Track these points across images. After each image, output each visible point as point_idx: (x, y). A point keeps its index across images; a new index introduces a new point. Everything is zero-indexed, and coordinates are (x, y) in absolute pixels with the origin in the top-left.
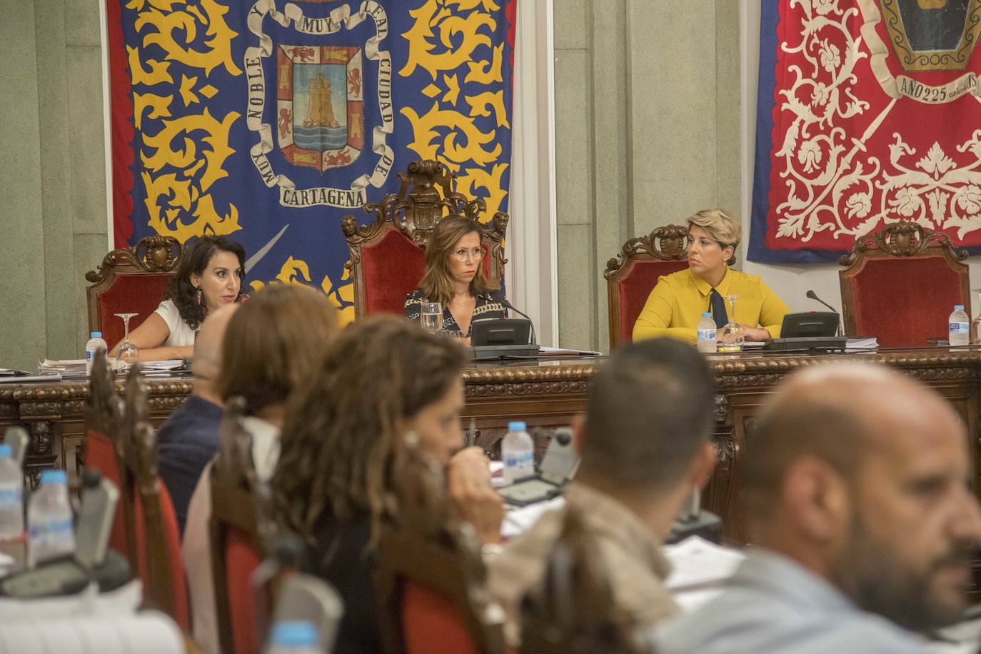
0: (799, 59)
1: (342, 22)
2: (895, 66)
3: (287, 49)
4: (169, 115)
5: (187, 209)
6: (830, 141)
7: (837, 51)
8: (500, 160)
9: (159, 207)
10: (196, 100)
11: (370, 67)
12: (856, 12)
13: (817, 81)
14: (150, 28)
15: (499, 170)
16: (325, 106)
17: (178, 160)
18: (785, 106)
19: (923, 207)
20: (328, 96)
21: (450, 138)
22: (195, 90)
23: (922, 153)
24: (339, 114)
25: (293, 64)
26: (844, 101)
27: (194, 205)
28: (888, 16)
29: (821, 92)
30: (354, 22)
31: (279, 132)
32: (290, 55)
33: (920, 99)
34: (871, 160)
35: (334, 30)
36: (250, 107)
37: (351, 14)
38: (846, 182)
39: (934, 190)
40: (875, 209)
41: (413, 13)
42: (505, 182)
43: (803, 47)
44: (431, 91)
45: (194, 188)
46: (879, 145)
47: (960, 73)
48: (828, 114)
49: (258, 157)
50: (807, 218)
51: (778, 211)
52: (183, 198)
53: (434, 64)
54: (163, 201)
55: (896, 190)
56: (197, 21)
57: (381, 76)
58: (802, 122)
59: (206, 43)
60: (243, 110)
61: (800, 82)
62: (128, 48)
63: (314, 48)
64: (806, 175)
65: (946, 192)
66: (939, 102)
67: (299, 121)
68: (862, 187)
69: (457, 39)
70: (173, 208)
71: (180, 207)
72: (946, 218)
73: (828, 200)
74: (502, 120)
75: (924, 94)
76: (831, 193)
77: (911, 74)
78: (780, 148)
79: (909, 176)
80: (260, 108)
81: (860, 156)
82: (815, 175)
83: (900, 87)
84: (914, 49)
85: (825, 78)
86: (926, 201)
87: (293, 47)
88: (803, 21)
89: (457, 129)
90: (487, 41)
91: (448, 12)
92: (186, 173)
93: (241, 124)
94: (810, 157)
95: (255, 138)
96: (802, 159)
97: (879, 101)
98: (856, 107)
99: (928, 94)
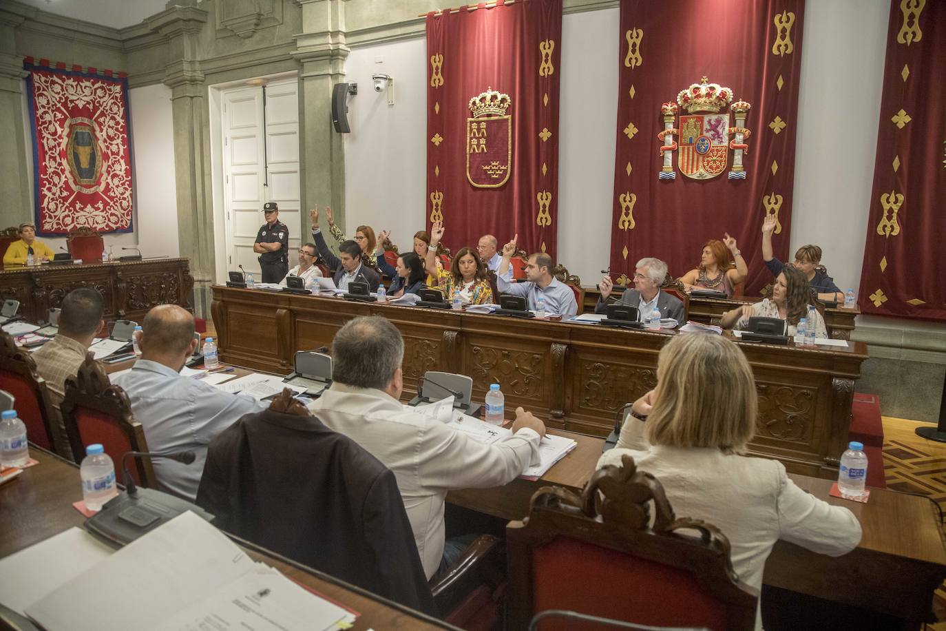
0: (47, 179)
2: (75, 183)
6: (58, 203)
7: (58, 178)
12: (63, 168)
13: (53, 186)
18: (43, 193)
19: (87, 221)
23: (85, 207)
26: (61, 192)
28: (72, 169)
29: (54, 189)
33: (83, 192)
34: (70, 208)
38: (64, 214)
39: (89, 217)
40: (73, 222)
43: (48, 176)
46: (73, 204)
47: (94, 186)
48: (57, 195)
50: (53, 224)
51: (44, 222)
55: (78, 217)
58: (49, 197)
61: (47, 186)
64: (51, 212)
65: (93, 217)
66: (89, 193)
72: (93, 225)
73: (59, 219)
76: (59, 217)
77: (81, 186)
78: (42, 205)
79: (82, 213)
81: (68, 207)
82: (54, 212)
83: (77, 189)
84: (81, 178)
85: (55, 185)
88: (47, 169)
94: (52, 207)
96: (50, 207)
97: (72, 192)
98: (65, 194)
99: (86, 191)
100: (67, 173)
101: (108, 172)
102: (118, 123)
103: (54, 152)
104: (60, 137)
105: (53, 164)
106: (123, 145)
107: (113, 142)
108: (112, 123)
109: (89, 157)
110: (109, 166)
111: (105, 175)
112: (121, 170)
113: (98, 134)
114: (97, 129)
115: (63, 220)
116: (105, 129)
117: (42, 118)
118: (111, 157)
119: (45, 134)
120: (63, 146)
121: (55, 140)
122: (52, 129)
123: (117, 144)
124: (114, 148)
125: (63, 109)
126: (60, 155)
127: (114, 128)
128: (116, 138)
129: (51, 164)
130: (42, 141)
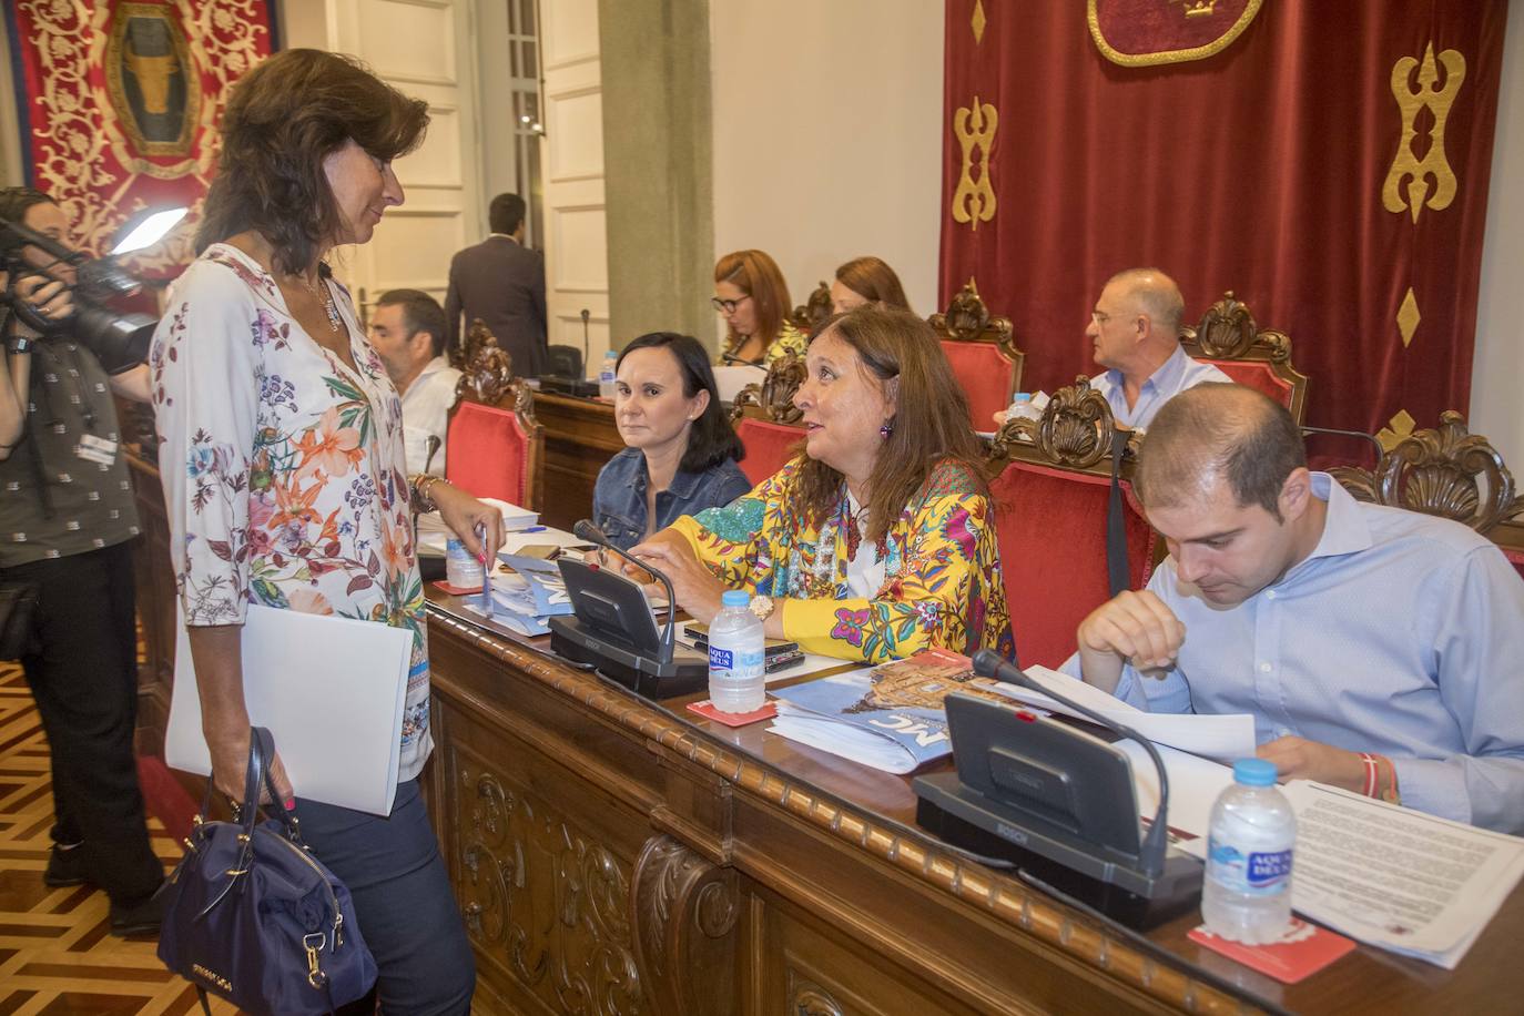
0: (49, 141)
2: (131, 151)
6: (85, 201)
7: (84, 138)
12: (96, 111)
13: (69, 158)
18: (43, 176)
26: (95, 174)
28: (123, 116)
33: (155, 176)
34: (121, 216)
43: (53, 132)
47: (183, 159)
48: (82, 183)
58: (59, 187)
66: (169, 178)
77: (147, 158)
81: (112, 214)
83: (137, 166)
84: (148, 140)
85: (76, 156)
88: (50, 115)
97: (122, 174)
98: (105, 179)
100: (108, 126)
103: (69, 70)
104: (87, 33)
105: (70, 103)
106: (259, 54)
107: (229, 47)
109: (165, 84)
113: (189, 25)
114: (188, 11)
115: (100, 247)
116: (206, 12)
119: (42, 24)
120: (95, 56)
121: (73, 39)
122: (61, 9)
123: (242, 52)
124: (234, 62)
126: (87, 78)
127: (234, 9)
128: (237, 34)
129: (61, 103)
130: (35, 43)
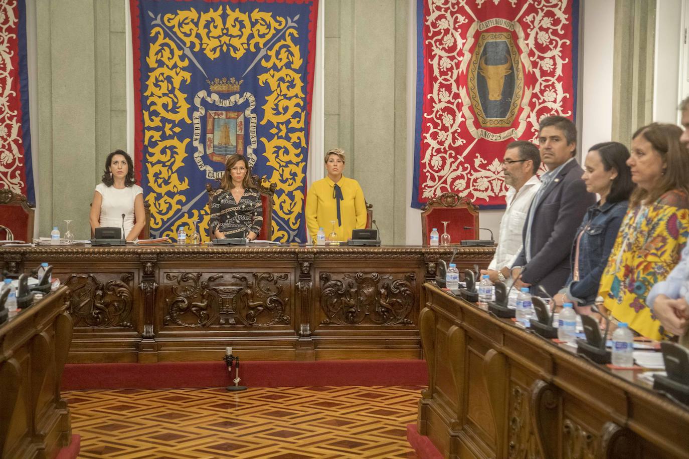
0: (432, 120)
1: (235, 101)
2: (477, 124)
3: (212, 112)
4: (160, 139)
5: (167, 179)
6: (447, 156)
7: (451, 117)
8: (302, 162)
9: (154, 178)
10: (172, 133)
11: (247, 121)
12: (460, 101)
13: (441, 130)
14: (153, 103)
15: (302, 165)
16: (227, 137)
17: (164, 158)
18: (425, 141)
19: (490, 186)
20: (228, 132)
21: (281, 151)
22: (171, 129)
23: (490, 163)
24: (233, 140)
25: (214, 119)
26: (454, 139)
27: (169, 177)
28: (475, 103)
29: (442, 135)
30: (241, 101)
31: (207, 147)
32: (213, 115)
33: (489, 139)
34: (466, 165)
35: (231, 105)
36: (195, 137)
37: (240, 98)
38: (454, 175)
39: (495, 179)
40: (468, 187)
41: (267, 98)
42: (304, 170)
43: (433, 115)
44: (274, 131)
45: (169, 170)
46: (470, 159)
47: (508, 128)
48: (446, 145)
49: (197, 157)
50: (436, 189)
51: (423, 186)
52: (165, 175)
53: (275, 120)
54: (156, 175)
55: (477, 179)
56: (173, 100)
57: (251, 124)
58: (433, 148)
59: (176, 110)
60: (191, 138)
61: (432, 130)
62: (144, 112)
63: (223, 112)
64: (435, 171)
65: (501, 180)
66: (497, 141)
67: (216, 143)
68: (462, 177)
69: (286, 109)
70: (161, 178)
71: (164, 178)
72: (500, 192)
73: (445, 182)
74: (303, 144)
75: (491, 137)
76: (446, 179)
77: (485, 128)
78: (423, 159)
79: (484, 173)
80: (198, 137)
81: (461, 163)
82: (439, 171)
83: (479, 134)
84: (487, 117)
85: (445, 129)
86: (491, 184)
87: (214, 112)
88: (434, 104)
89: (285, 147)
90: (299, 110)
91: (282, 97)
92: (167, 164)
93: (191, 143)
94: (437, 163)
95: (196, 149)
96: (433, 164)
97: (470, 139)
98: (460, 142)
99: (493, 138)
100: (465, 110)
101: (532, 105)
102: (556, 22)
103: (448, 77)
104: (461, 54)
105: (445, 96)
106: (563, 58)
108: (547, 23)
109: (502, 81)
110: (534, 95)
111: (527, 110)
112: (555, 101)
113: (522, 43)
114: (521, 34)
115: (452, 184)
116: (533, 34)
117: (434, 25)
118: (540, 80)
119: (437, 51)
120: (463, 67)
121: (452, 58)
122: (448, 41)
123: (553, 58)
124: (547, 65)
125: (467, 8)
126: (457, 81)
127: (550, 31)
128: (551, 47)
129: (441, 96)
130: (431, 63)
